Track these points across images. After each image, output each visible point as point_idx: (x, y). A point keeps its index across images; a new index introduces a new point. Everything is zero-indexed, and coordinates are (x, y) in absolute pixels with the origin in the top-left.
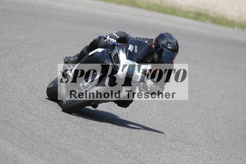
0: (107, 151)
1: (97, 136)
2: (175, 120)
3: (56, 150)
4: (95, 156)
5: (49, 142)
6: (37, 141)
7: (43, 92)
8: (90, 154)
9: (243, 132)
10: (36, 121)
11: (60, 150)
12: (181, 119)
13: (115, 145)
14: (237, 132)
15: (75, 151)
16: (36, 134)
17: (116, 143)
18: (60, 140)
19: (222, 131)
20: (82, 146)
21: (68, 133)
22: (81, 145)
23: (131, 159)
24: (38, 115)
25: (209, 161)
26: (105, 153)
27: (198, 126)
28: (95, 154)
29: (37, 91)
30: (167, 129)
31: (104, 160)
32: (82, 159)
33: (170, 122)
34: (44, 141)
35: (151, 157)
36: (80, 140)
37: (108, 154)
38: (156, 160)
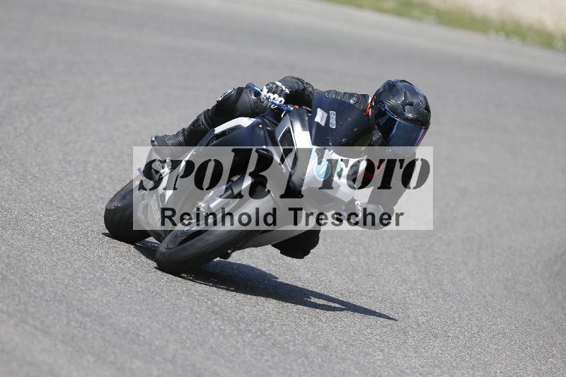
0: (196, 318)
1: (173, 285)
2: (352, 247)
3: (79, 317)
4: (168, 329)
5: (63, 298)
6: (35, 297)
7: (49, 184)
8: (158, 326)
9: (510, 274)
10: (33, 250)
11: (89, 316)
12: (366, 245)
13: (215, 305)
14: (496, 274)
15: (124, 319)
16: (33, 278)
17: (216, 300)
18: (88, 292)
19: (460, 271)
20: (140, 308)
21: (107, 277)
22: (136, 304)
23: (252, 336)
24: (37, 235)
25: (430, 339)
26: (192, 322)
27: (404, 260)
28: (169, 326)
29: (35, 181)
30: (335, 267)
31: (189, 338)
32: (138, 335)
33: (340, 251)
34: (52, 296)
35: (298, 331)
36: (135, 293)
37: (199, 324)
38: (309, 338)
